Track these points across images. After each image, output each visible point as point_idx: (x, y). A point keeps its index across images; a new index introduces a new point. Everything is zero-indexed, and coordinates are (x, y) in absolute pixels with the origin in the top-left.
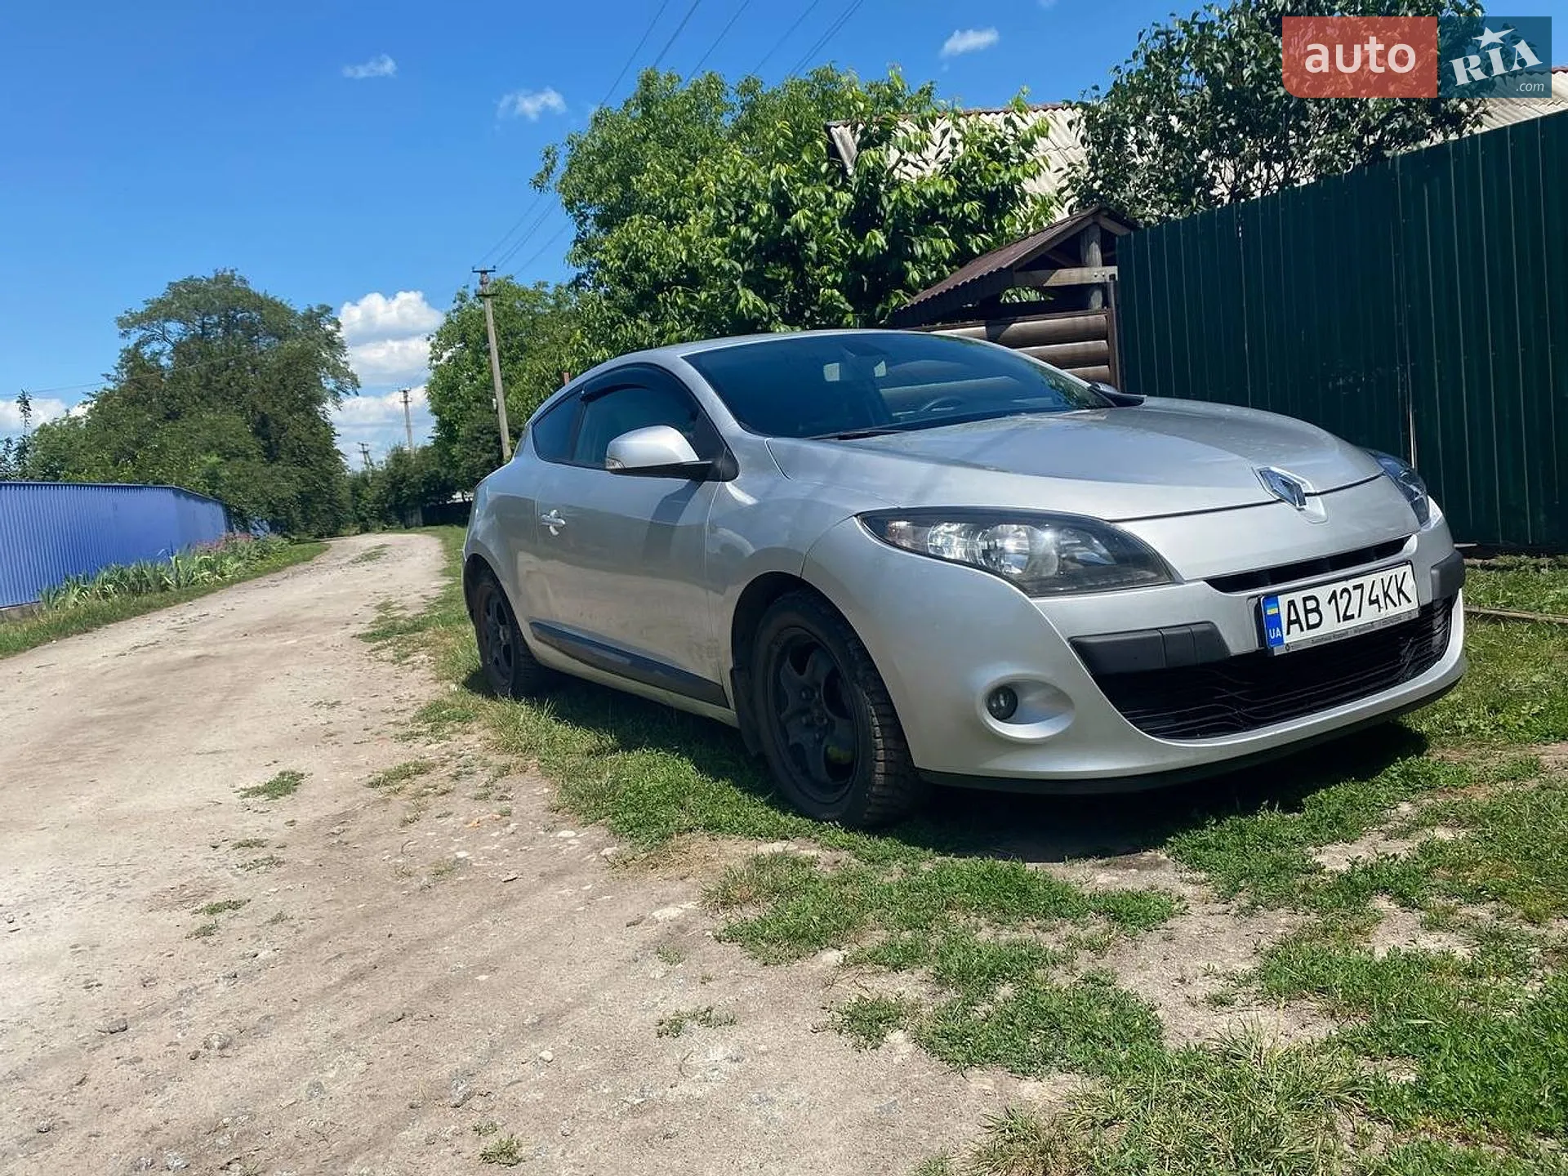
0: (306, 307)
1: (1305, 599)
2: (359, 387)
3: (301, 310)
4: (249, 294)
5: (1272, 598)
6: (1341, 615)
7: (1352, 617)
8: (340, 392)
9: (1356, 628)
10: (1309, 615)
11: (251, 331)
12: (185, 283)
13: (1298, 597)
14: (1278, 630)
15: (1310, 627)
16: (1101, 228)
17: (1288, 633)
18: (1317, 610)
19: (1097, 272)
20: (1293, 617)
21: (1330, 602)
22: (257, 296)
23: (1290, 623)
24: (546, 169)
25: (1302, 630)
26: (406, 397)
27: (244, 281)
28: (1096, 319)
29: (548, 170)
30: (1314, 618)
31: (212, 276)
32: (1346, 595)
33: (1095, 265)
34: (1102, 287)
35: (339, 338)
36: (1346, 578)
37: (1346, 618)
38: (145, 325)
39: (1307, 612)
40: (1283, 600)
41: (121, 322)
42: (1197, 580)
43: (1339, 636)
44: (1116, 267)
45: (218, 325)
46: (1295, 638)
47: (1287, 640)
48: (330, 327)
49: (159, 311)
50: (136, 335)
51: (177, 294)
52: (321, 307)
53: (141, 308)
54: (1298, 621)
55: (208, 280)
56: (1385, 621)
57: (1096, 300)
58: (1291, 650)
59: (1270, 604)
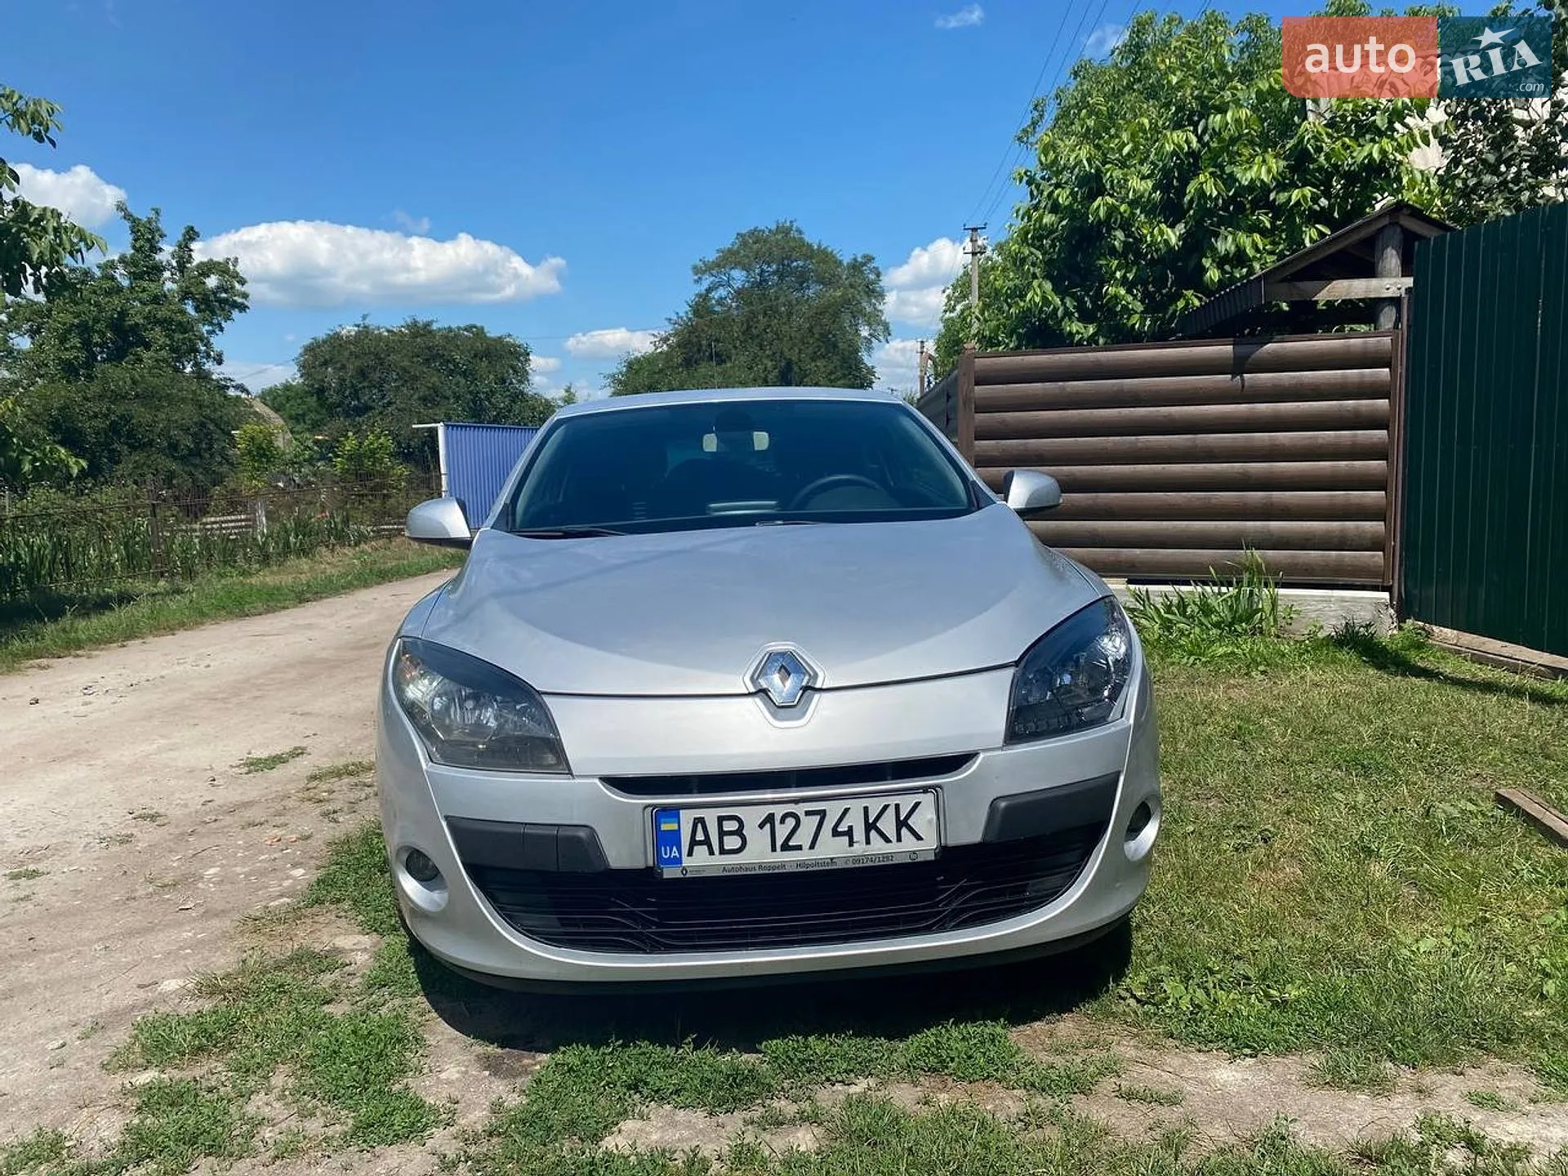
0: (852, 257)
1: (721, 819)
2: (889, 335)
3: (846, 260)
4: (802, 244)
5: (673, 812)
6: (779, 843)
7: (799, 848)
8: (873, 339)
9: (799, 864)
10: (725, 838)
11: (802, 279)
12: (752, 233)
13: (711, 816)
14: (675, 849)
15: (723, 851)
16: (1401, 226)
17: (690, 854)
18: (739, 832)
19: (1392, 283)
20: (700, 837)
21: (761, 826)
22: (810, 246)
23: (694, 842)
24: (1033, 123)
25: (712, 853)
26: (923, 347)
27: (800, 232)
28: (1378, 341)
29: (1034, 124)
30: (732, 842)
31: (773, 227)
32: (791, 822)
33: (1389, 275)
34: (1395, 301)
35: (881, 287)
36: (796, 801)
37: (786, 847)
38: (714, 272)
39: (722, 834)
40: (687, 817)
41: (696, 270)
42: (593, 776)
43: (770, 868)
44: (1412, 279)
45: (774, 273)
46: (701, 862)
47: (687, 862)
48: (872, 277)
49: (729, 259)
50: (707, 281)
51: (744, 244)
52: (864, 257)
53: (712, 256)
54: (707, 842)
55: (770, 231)
56: (856, 859)
57: (1387, 318)
58: (687, 876)
59: (666, 817)
